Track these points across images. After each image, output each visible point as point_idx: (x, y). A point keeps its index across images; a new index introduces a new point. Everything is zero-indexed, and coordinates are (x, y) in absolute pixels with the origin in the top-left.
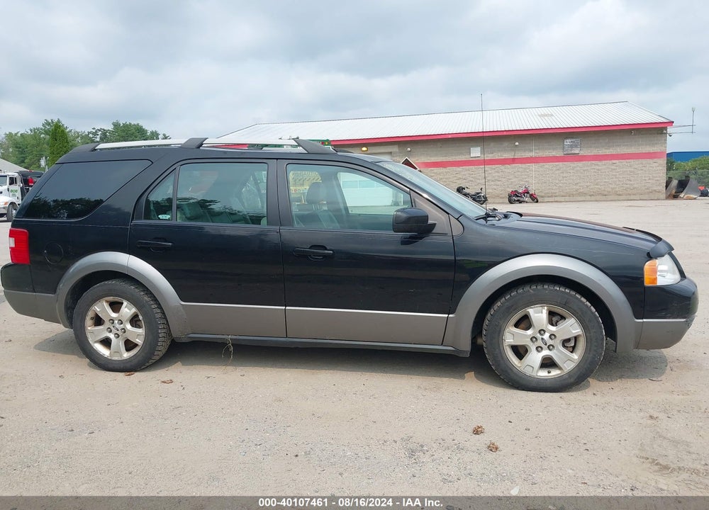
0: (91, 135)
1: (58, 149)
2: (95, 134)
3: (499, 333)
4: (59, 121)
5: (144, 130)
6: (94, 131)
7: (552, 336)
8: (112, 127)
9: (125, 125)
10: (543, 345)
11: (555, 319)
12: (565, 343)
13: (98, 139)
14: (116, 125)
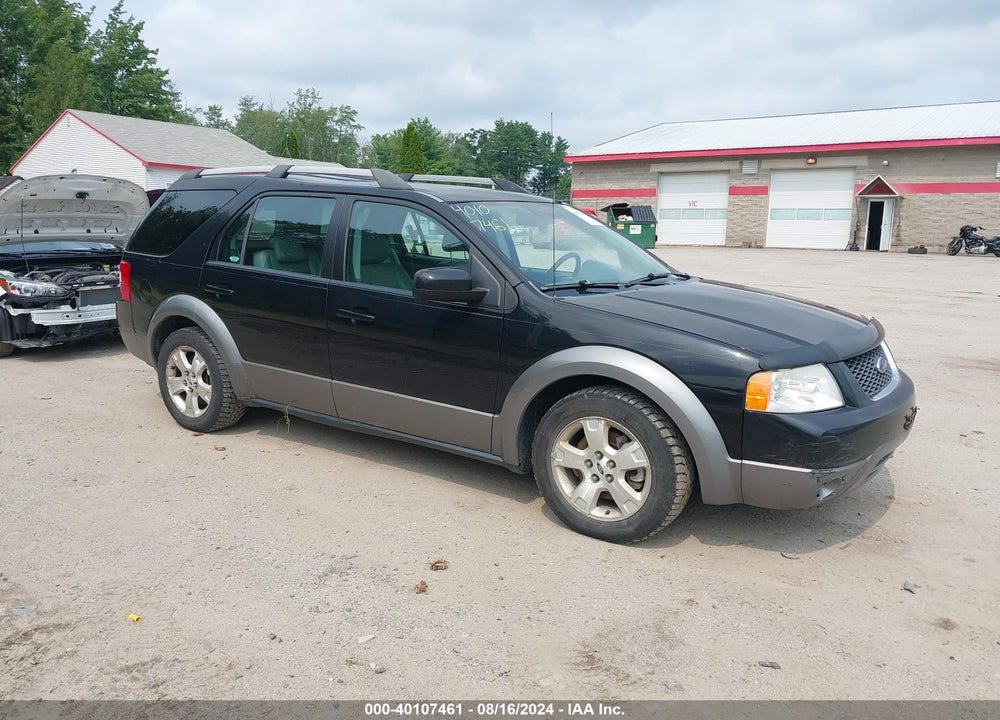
0: (468, 139)
1: (409, 158)
2: (473, 136)
3: (547, 447)
4: (426, 121)
5: (533, 130)
6: (472, 132)
7: (612, 464)
8: (494, 127)
9: (510, 125)
10: (599, 474)
11: (619, 440)
12: (629, 475)
13: (476, 144)
14: (499, 125)
